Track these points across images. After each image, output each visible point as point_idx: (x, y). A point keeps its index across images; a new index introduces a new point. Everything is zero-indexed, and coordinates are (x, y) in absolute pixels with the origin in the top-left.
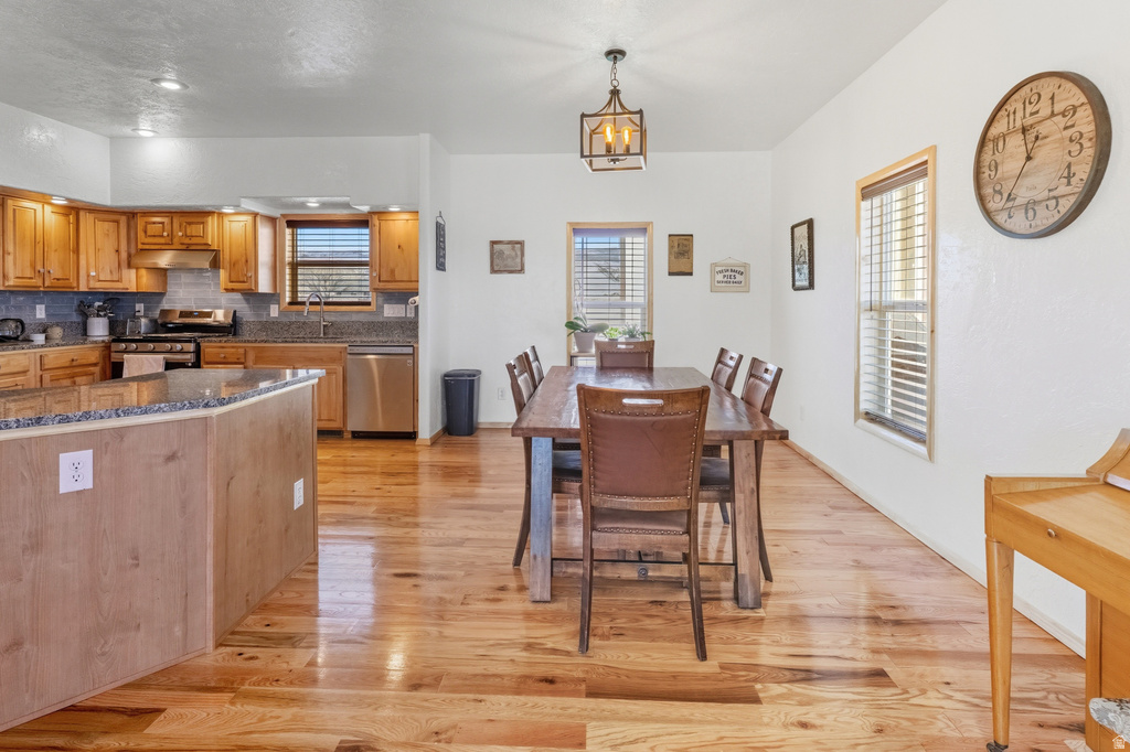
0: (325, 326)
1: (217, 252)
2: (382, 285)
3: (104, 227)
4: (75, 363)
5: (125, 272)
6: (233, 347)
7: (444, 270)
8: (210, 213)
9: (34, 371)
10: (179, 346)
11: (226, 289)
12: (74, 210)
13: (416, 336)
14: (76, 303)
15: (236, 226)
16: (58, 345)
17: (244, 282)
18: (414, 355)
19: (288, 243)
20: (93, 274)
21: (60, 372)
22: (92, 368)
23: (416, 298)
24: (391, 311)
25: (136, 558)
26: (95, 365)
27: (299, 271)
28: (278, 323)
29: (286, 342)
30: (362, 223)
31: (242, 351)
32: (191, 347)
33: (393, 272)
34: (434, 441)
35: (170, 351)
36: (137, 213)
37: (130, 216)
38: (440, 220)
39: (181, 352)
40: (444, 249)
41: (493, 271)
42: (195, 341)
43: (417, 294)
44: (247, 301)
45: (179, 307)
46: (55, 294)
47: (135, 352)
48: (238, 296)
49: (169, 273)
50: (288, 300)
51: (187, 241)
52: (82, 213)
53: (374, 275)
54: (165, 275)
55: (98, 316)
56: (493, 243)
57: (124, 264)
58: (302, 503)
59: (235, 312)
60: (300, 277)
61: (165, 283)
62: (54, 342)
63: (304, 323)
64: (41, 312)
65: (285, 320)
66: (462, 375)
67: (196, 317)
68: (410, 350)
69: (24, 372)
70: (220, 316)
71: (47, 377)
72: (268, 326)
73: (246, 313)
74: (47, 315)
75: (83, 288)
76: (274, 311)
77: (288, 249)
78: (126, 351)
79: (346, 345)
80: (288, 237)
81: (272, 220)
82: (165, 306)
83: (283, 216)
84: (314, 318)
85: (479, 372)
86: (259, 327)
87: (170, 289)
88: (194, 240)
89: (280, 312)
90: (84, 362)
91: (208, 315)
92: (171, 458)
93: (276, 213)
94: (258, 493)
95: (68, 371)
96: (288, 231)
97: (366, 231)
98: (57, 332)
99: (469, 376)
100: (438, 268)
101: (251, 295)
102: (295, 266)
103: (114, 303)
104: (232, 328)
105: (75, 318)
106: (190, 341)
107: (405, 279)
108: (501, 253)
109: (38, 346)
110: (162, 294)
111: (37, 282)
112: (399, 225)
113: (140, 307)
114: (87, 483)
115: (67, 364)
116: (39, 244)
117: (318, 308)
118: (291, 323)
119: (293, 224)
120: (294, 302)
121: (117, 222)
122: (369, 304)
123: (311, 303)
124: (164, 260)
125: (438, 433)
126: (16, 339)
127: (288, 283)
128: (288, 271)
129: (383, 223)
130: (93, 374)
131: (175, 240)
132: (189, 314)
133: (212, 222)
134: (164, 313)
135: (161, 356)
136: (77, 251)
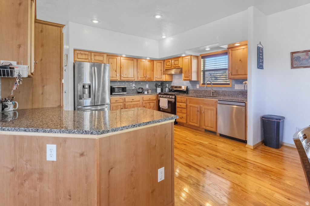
0: (213, 92)
1: (182, 69)
2: (233, 77)
3: (159, 64)
4: (150, 99)
5: (163, 75)
6: (184, 98)
7: (263, 68)
8: (180, 57)
9: (141, 101)
10: (171, 96)
11: (184, 80)
12: (152, 61)
13: (247, 98)
14: (155, 84)
15: (186, 60)
16: (150, 94)
17: (188, 77)
18: (246, 106)
19: (202, 64)
20: (156, 76)
21: (147, 101)
22: (154, 101)
23: (246, 82)
24: (238, 87)
25: (70, 196)
26: (155, 100)
27: (206, 73)
28: (199, 90)
29: (198, 97)
30: (225, 53)
31: (185, 99)
32: (174, 97)
33: (237, 71)
34: (256, 148)
35: (169, 98)
36: (165, 60)
37: (164, 61)
38: (260, 46)
39: (171, 98)
40: (262, 59)
41: (293, 67)
42: (175, 95)
43: (246, 80)
44: (190, 83)
45: (175, 85)
46: (150, 81)
47: (162, 97)
48: (188, 82)
49: (173, 76)
50: (202, 83)
51: (175, 66)
52: (154, 61)
53: (229, 72)
54: (172, 76)
55: (159, 87)
56: (292, 53)
57: (162, 74)
58: (163, 178)
59: (187, 87)
60: (206, 75)
61: (172, 79)
62: (149, 94)
63: (206, 91)
64: (147, 86)
65: (201, 89)
66: (273, 119)
67: (178, 88)
68: (244, 104)
69: (139, 101)
70: (184, 88)
71: (144, 102)
72: (196, 91)
73: (190, 87)
74: (149, 87)
75: (154, 80)
76: (198, 87)
77: (202, 66)
78: (160, 97)
79: (217, 100)
80: (202, 62)
81: (197, 57)
82: (172, 85)
83: (200, 55)
84: (209, 89)
85: (284, 118)
86: (193, 92)
87: (173, 80)
88: (176, 66)
89: (200, 87)
90: (152, 99)
91: (180, 87)
92: (82, 155)
93: (198, 54)
94: (132, 175)
95: (149, 101)
96: (202, 60)
97: (227, 56)
98: (150, 91)
99: (277, 119)
100: (258, 68)
101: (191, 81)
102: (204, 71)
103: (162, 84)
104: (186, 92)
105: (155, 88)
106: (173, 95)
107: (243, 73)
108: (299, 58)
109: (146, 95)
110: (171, 82)
111: (144, 79)
112: (240, 51)
113: (167, 85)
114: (54, 159)
115: (149, 100)
116: (145, 70)
117: (210, 86)
118: (203, 91)
119: (204, 57)
120: (204, 84)
121: (161, 63)
122: (229, 84)
123: (208, 84)
124: (173, 72)
125: (258, 143)
126: (141, 92)
127: (202, 77)
128: (202, 73)
129: (233, 51)
130: (154, 102)
131: (172, 66)
132: (176, 87)
133: (180, 59)
134: (172, 87)
135: (167, 99)
136: (153, 71)
